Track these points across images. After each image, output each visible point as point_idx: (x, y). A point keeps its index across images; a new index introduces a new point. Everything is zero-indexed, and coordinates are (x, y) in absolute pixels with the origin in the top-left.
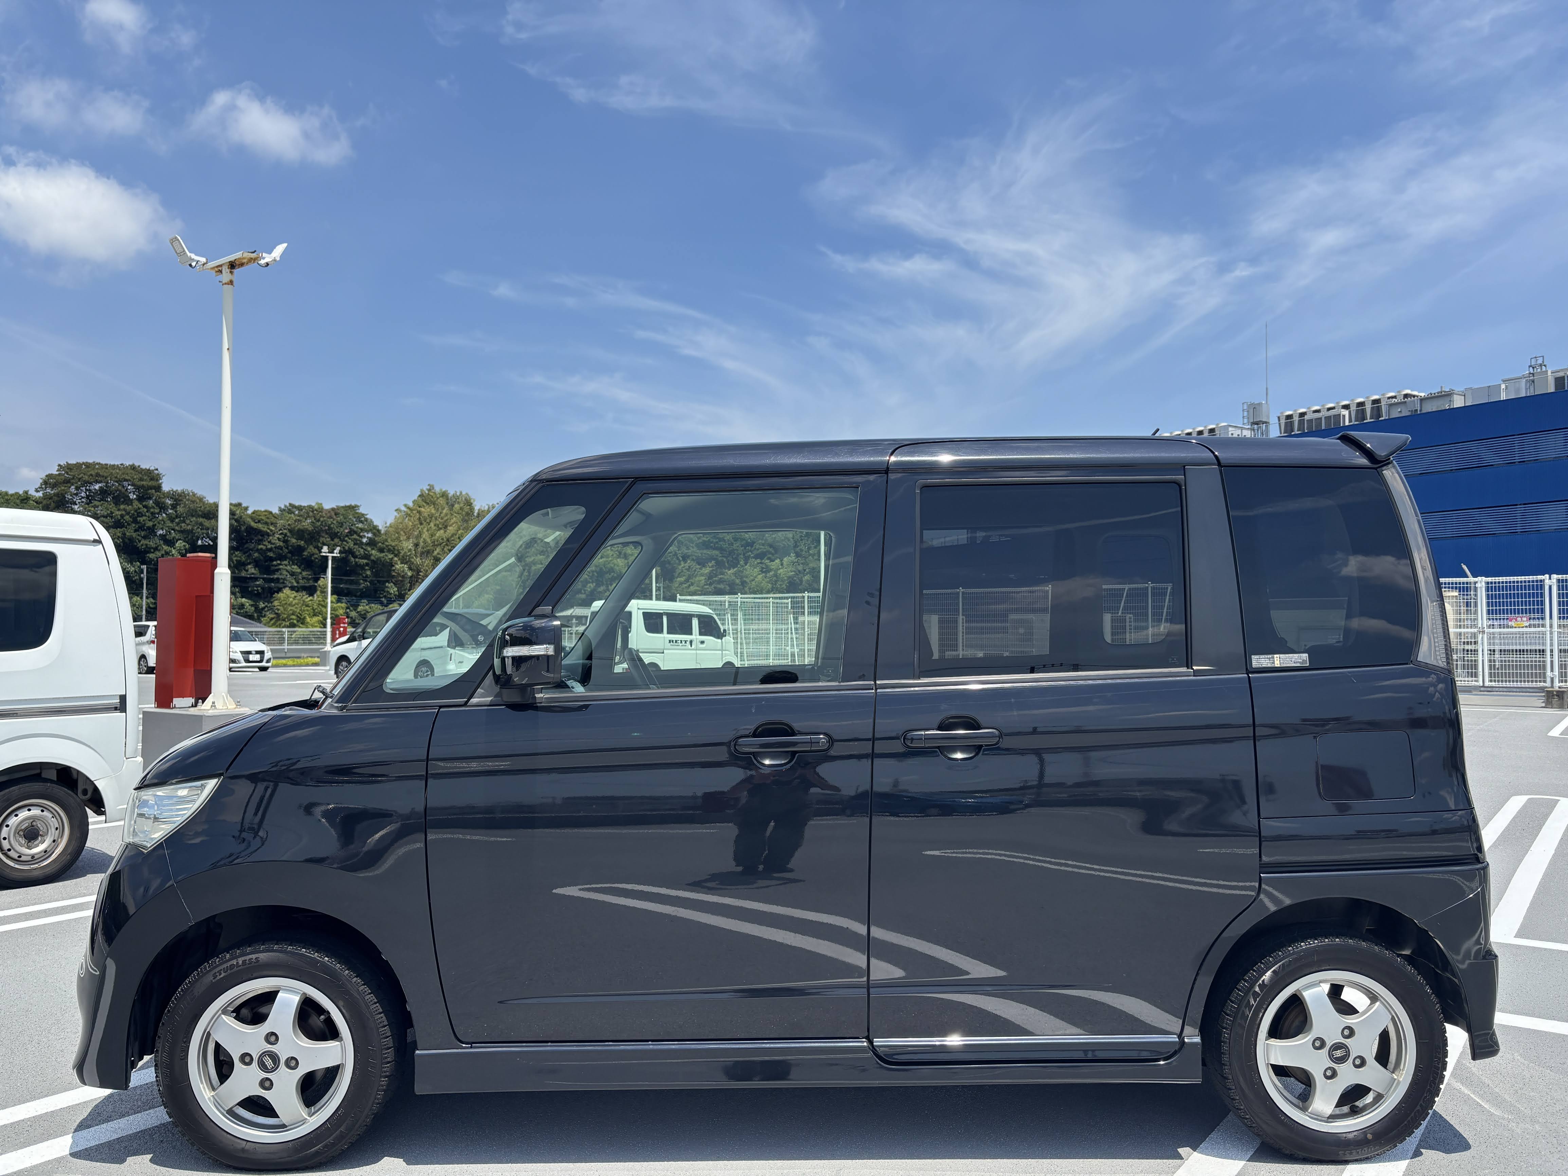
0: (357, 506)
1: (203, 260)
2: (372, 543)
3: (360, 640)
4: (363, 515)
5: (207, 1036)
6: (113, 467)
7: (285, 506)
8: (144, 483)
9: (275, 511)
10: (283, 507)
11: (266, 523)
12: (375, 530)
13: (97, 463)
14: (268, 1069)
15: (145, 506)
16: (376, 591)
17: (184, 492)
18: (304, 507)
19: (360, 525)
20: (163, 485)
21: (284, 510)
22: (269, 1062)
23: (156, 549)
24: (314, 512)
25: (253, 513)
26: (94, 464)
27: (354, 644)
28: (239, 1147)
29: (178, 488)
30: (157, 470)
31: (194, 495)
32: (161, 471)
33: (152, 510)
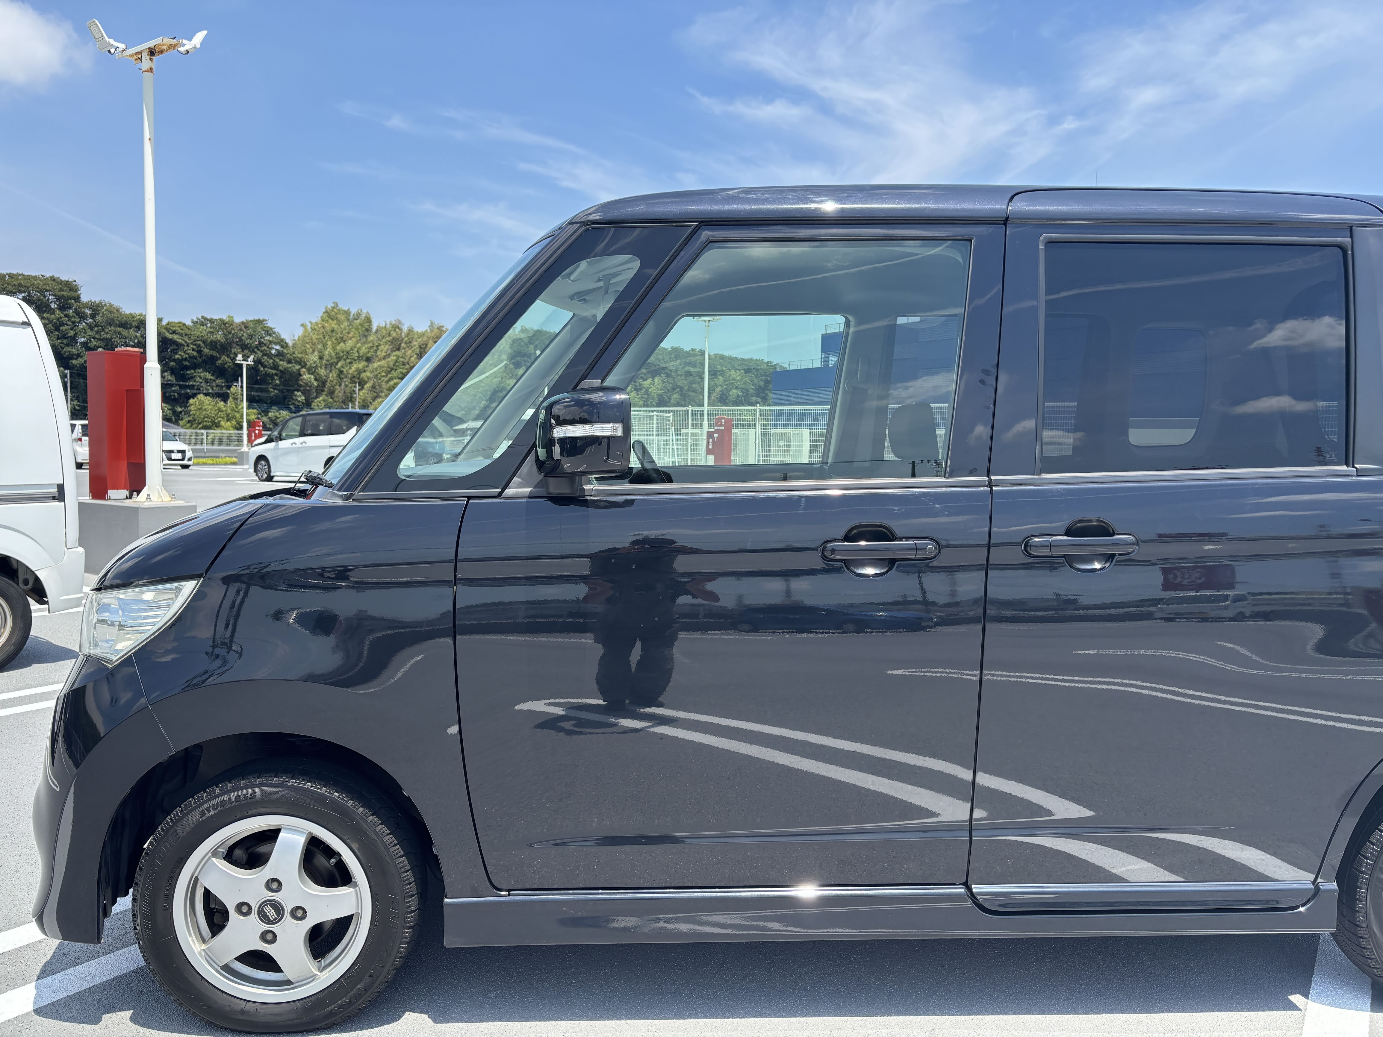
0: (264, 320)
1: (122, 46)
2: (280, 354)
3: (277, 441)
4: (271, 328)
5: (195, 881)
6: (35, 278)
7: (198, 319)
8: (64, 293)
9: (188, 323)
10: (195, 319)
11: (181, 335)
12: (282, 343)
13: (20, 275)
14: (269, 920)
15: (66, 316)
16: (284, 398)
17: (101, 303)
18: (216, 320)
19: (268, 338)
20: (82, 296)
21: (197, 322)
22: (271, 913)
23: (79, 356)
24: (224, 325)
25: (168, 324)
26: (18, 275)
27: (272, 445)
28: (239, 1008)
29: (96, 299)
30: (75, 281)
31: (111, 305)
32: (78, 282)
33: (73, 319)
